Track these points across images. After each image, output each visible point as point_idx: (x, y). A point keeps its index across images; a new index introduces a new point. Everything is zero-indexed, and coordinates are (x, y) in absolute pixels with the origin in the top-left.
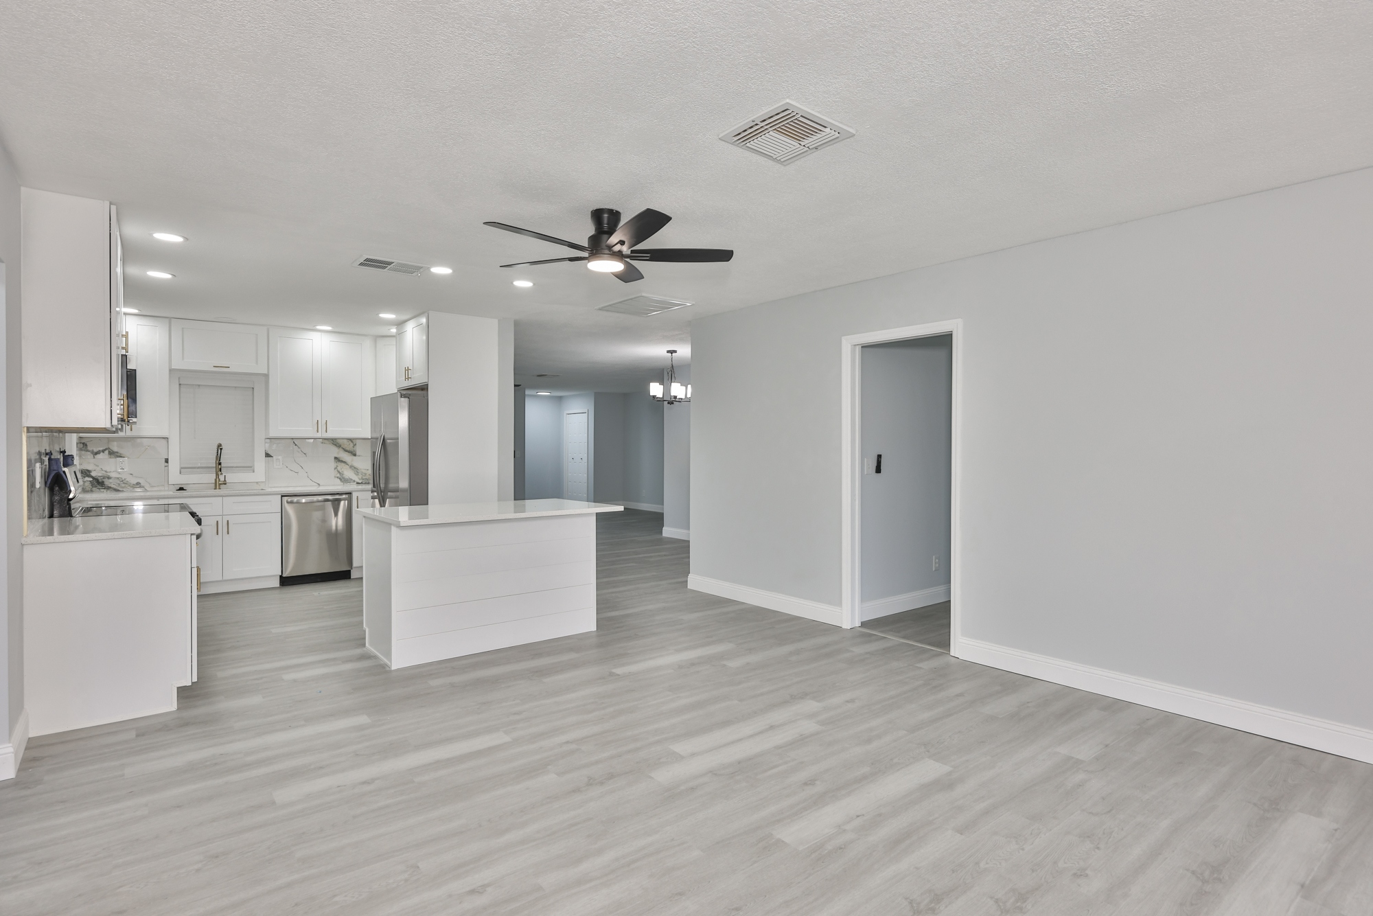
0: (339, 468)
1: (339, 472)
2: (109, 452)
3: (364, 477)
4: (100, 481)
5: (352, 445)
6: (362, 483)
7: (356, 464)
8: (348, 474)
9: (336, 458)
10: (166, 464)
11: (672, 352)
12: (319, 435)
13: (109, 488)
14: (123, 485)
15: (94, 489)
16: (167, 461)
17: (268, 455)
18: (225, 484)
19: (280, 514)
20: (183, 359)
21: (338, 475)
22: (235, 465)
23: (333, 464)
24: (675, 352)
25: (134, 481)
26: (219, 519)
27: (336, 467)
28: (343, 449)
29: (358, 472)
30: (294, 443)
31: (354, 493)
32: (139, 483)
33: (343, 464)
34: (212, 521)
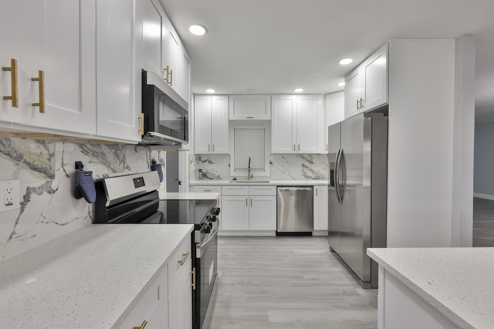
0: (304, 170)
1: (304, 172)
2: (208, 161)
3: (317, 176)
4: (205, 174)
5: (311, 158)
6: (316, 179)
7: (313, 168)
8: (309, 173)
9: (303, 165)
10: (229, 167)
12: (295, 152)
13: (208, 178)
14: (213, 176)
15: (203, 178)
16: (229, 166)
17: (271, 163)
18: (252, 177)
19: (276, 196)
20: (234, 115)
21: (304, 174)
22: (257, 168)
23: (301, 168)
26: (247, 197)
27: (303, 169)
28: (306, 160)
29: (314, 173)
30: (283, 157)
31: (314, 186)
32: (219, 176)
33: (306, 168)
34: (244, 198)
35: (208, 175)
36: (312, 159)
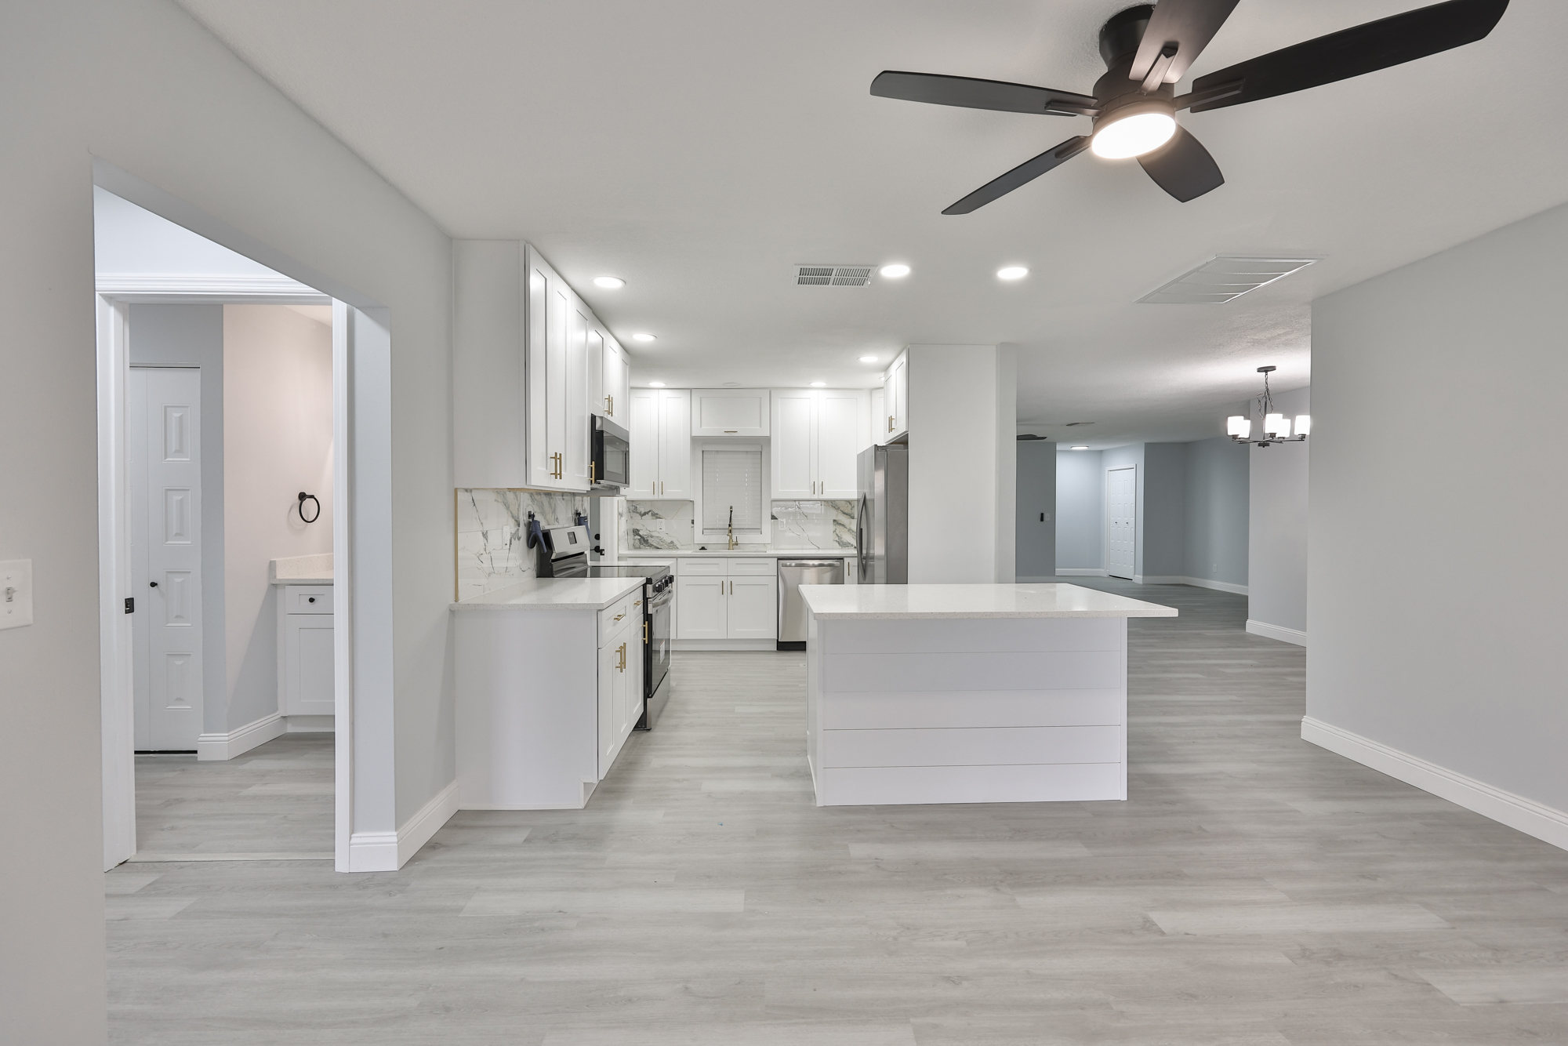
0: (837, 532)
1: (837, 535)
2: (652, 514)
4: (646, 538)
5: (850, 507)
7: (849, 527)
8: (846, 538)
9: (834, 521)
10: (692, 526)
11: (1266, 370)
12: (815, 497)
13: (651, 546)
14: (661, 543)
15: (641, 546)
16: (693, 522)
17: (773, 518)
18: (737, 544)
19: (776, 577)
20: (701, 426)
21: (837, 539)
22: (746, 527)
23: (832, 527)
24: (1273, 368)
25: (668, 540)
26: (724, 579)
27: (834, 530)
28: (840, 511)
29: (855, 536)
30: (795, 505)
31: (845, 559)
32: (672, 542)
33: (841, 527)
34: (718, 581)
35: (650, 541)
36: (853, 509)
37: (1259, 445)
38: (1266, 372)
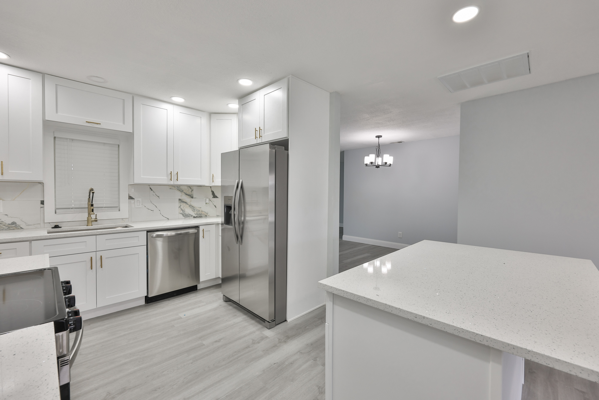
0: (182, 207)
1: (181, 209)
3: (198, 213)
5: (190, 190)
6: (197, 217)
7: (193, 204)
8: (189, 211)
9: (180, 200)
10: (42, 206)
11: (379, 137)
12: (172, 183)
16: (42, 203)
17: (131, 198)
18: (96, 221)
19: (146, 246)
20: (57, 112)
21: (181, 212)
22: (105, 206)
23: (177, 204)
24: (381, 136)
25: (8, 221)
26: (93, 255)
27: (180, 206)
28: (185, 193)
29: (194, 210)
30: (150, 188)
31: (200, 227)
32: (13, 223)
33: (184, 204)
34: (87, 257)
36: (192, 192)
37: (376, 167)
38: (379, 138)
